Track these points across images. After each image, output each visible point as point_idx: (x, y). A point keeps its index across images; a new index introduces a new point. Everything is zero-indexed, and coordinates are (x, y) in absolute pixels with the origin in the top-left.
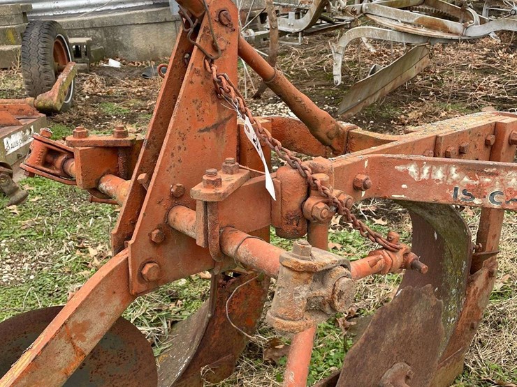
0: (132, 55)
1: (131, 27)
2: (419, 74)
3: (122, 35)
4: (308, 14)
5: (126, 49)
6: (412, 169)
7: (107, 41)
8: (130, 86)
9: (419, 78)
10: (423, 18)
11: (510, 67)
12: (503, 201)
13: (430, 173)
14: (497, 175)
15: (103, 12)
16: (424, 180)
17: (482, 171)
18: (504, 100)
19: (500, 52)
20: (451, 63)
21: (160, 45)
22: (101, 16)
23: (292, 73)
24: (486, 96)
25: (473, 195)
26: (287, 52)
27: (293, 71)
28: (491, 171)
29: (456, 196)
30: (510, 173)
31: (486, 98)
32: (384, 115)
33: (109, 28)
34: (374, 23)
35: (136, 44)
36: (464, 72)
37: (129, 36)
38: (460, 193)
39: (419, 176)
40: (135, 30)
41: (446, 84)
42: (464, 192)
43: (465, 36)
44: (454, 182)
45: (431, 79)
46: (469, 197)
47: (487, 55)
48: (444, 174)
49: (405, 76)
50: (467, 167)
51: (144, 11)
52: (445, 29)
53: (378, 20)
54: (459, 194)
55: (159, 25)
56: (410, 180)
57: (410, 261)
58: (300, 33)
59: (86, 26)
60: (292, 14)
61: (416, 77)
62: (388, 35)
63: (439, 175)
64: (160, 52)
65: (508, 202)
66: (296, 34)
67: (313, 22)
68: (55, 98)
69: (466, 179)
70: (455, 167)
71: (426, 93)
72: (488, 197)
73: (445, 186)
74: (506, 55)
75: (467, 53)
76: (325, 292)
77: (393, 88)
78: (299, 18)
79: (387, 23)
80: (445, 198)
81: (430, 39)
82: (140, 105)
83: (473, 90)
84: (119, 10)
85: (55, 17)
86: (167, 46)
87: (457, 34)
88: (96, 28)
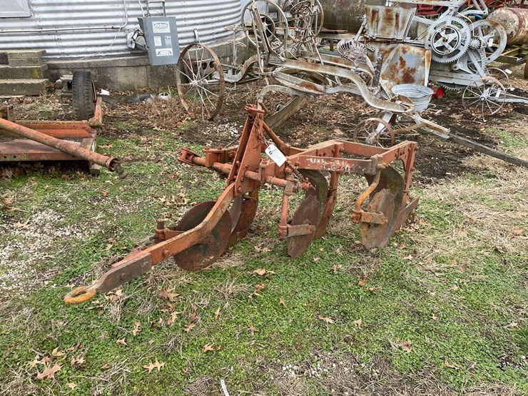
0: (117, 87)
1: (117, 68)
2: (301, 109)
3: (110, 73)
4: (240, 73)
5: (112, 82)
6: (311, 160)
7: (100, 77)
8: (125, 110)
9: (301, 111)
10: (304, 82)
11: (349, 105)
13: (316, 161)
15: (95, 57)
16: (315, 163)
17: (330, 160)
18: (345, 126)
21: (136, 80)
22: (96, 60)
27: (227, 103)
28: (333, 160)
29: (323, 168)
30: (338, 161)
31: (336, 124)
32: (285, 133)
33: (102, 69)
34: (279, 83)
35: (119, 80)
36: (325, 108)
37: (115, 74)
39: (313, 162)
40: (119, 70)
41: (316, 115)
42: (325, 166)
43: (325, 93)
44: (323, 163)
45: (308, 112)
46: (327, 168)
48: (320, 161)
49: (294, 110)
50: (326, 159)
51: (125, 58)
52: (316, 89)
53: (281, 81)
55: (135, 68)
58: (235, 83)
59: (86, 67)
60: (230, 72)
61: (299, 110)
64: (136, 86)
65: (337, 169)
66: (233, 84)
67: (243, 78)
68: (101, 121)
69: (326, 163)
70: (323, 159)
71: (306, 121)
72: (332, 168)
73: (320, 165)
76: (296, 187)
77: (288, 117)
78: (234, 74)
79: (285, 83)
80: (320, 168)
81: (307, 94)
83: (330, 119)
84: (107, 56)
85: (61, 59)
86: (141, 81)
87: (321, 91)
88: (92, 68)
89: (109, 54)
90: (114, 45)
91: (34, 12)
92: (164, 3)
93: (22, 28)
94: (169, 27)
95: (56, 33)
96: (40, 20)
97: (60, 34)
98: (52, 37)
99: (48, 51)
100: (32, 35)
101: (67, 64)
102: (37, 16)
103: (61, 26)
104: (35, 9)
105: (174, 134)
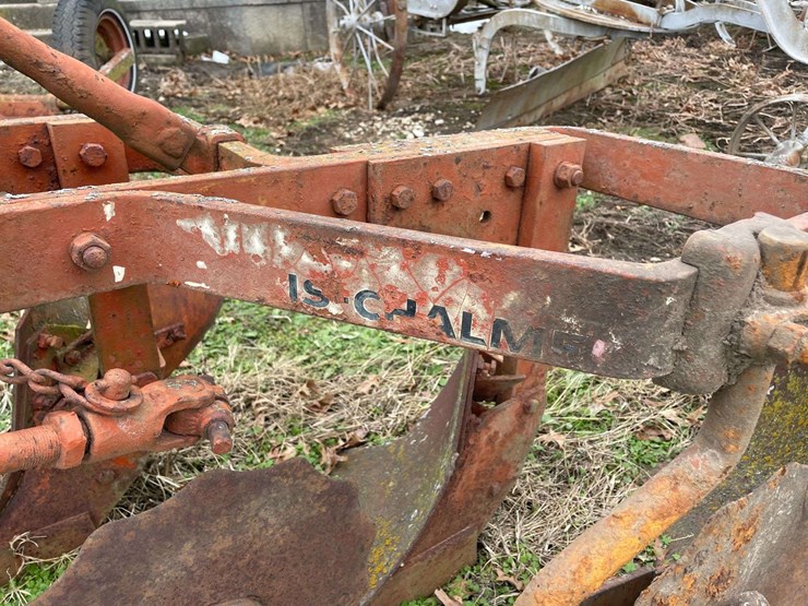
0: (245, 48)
1: (244, 8)
2: (610, 86)
3: (232, 20)
5: (237, 38)
6: (207, 227)
7: (212, 26)
8: (225, 87)
9: (608, 91)
10: (602, 1)
11: (738, 81)
12: (381, 312)
13: (239, 239)
14: (362, 254)
16: (232, 254)
17: (333, 243)
19: (731, 60)
20: (657, 73)
21: (282, 35)
23: (443, 78)
24: (693, 120)
25: (325, 294)
26: (445, 50)
27: (445, 75)
28: (350, 245)
29: (294, 293)
30: (386, 251)
31: (692, 123)
33: (214, 10)
35: (249, 33)
36: (673, 85)
37: (241, 20)
38: (300, 288)
39: (222, 244)
40: (249, 13)
41: (644, 101)
42: (307, 285)
43: (660, 28)
44: (286, 262)
45: (624, 93)
46: (318, 299)
47: (712, 64)
48: (265, 244)
49: (586, 87)
50: (303, 232)
52: (633, 17)
54: (298, 289)
55: (281, 7)
56: (208, 252)
57: (203, 425)
58: (444, 21)
59: (185, 6)
61: (603, 89)
62: (551, 22)
63: (257, 246)
64: (282, 45)
65: (389, 316)
66: (439, 21)
69: (306, 259)
70: (282, 230)
71: (612, 112)
72: (352, 302)
73: (271, 271)
74: (738, 65)
75: (685, 60)
77: (565, 103)
80: (276, 297)
81: (610, 31)
82: (219, 112)
83: (676, 111)
86: (292, 36)
87: (648, 24)
88: (198, 10)
105: (274, 134)
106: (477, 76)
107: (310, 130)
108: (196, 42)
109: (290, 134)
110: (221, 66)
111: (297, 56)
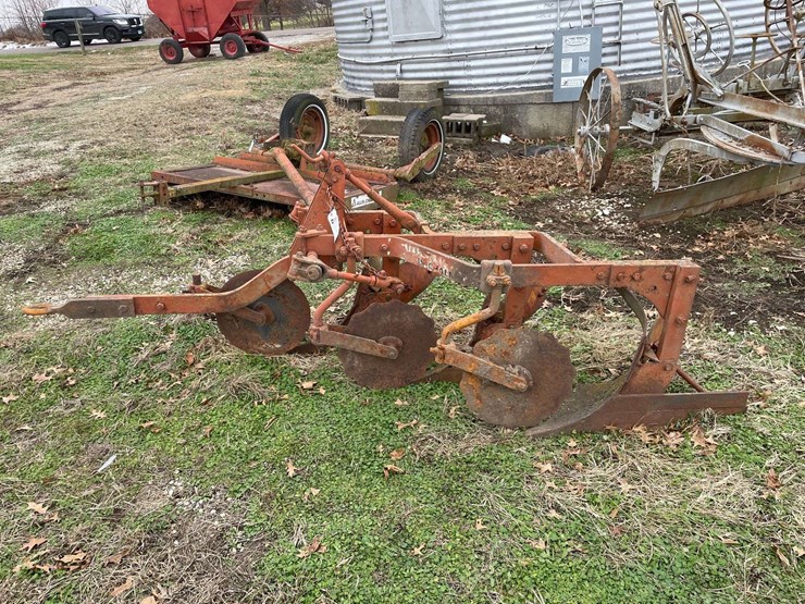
0: (525, 133)
1: (529, 106)
3: (520, 113)
5: (520, 126)
7: (505, 117)
10: (752, 137)
15: (507, 90)
21: (554, 125)
33: (508, 106)
35: (530, 122)
37: (526, 113)
39: (408, 250)
43: (791, 161)
51: (544, 91)
52: (772, 152)
56: (405, 251)
58: (654, 133)
60: (652, 114)
64: (553, 132)
66: (651, 134)
68: (408, 172)
69: (422, 255)
78: (656, 118)
84: (522, 89)
85: (466, 93)
86: (561, 125)
88: (497, 106)
89: (526, 85)
90: (532, 72)
91: (447, 32)
92: (621, 5)
93: (432, 52)
94: (589, 43)
95: (466, 58)
96: (451, 41)
97: (470, 60)
98: (461, 64)
99: (451, 82)
100: (440, 61)
101: (468, 100)
102: (449, 37)
103: (473, 49)
104: (448, 28)
105: (511, 202)
106: (653, 179)
107: (535, 201)
108: (490, 128)
109: (520, 204)
110: (504, 145)
111: (563, 140)
